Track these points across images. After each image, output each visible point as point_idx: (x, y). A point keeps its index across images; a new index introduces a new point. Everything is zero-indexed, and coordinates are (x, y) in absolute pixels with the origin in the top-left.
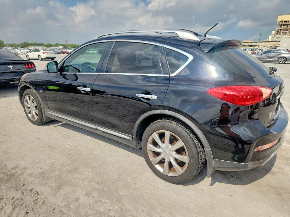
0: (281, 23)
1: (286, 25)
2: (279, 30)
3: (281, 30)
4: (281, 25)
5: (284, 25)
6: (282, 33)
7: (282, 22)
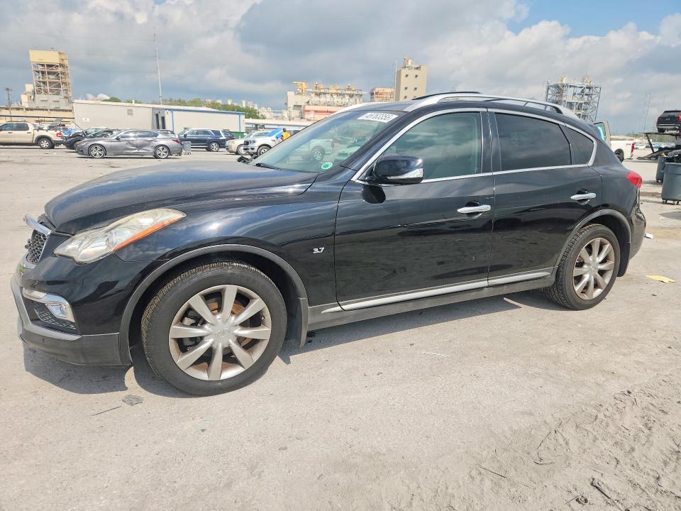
0: (40, 68)
1: (54, 73)
2: (42, 84)
3: (44, 83)
4: (43, 73)
5: (49, 73)
6: (51, 90)
7: (43, 65)
